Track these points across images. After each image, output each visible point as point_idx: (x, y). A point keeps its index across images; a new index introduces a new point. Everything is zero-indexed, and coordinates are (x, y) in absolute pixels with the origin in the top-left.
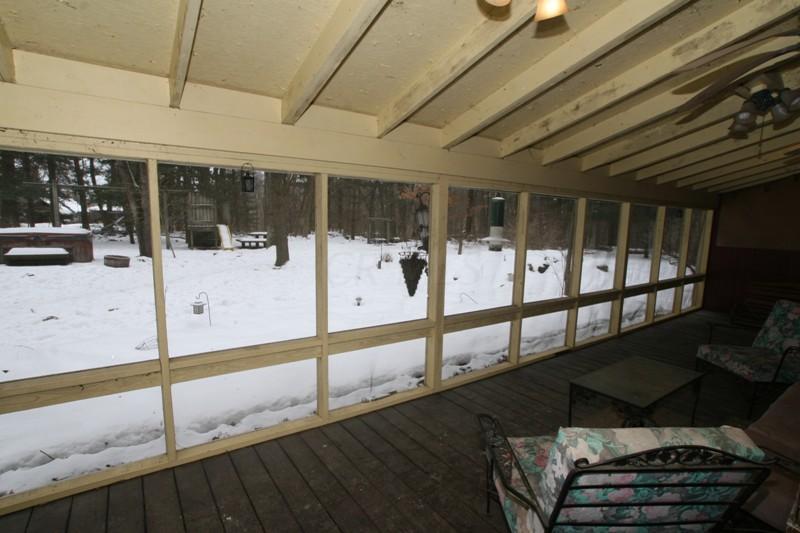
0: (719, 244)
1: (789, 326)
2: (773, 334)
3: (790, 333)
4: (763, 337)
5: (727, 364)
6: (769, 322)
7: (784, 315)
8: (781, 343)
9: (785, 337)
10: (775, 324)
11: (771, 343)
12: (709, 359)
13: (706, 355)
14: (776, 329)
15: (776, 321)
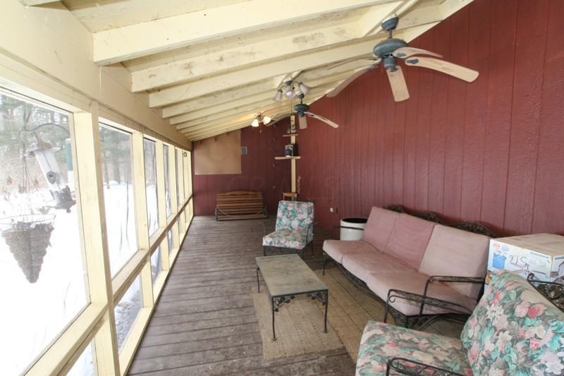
0: (196, 173)
1: (291, 213)
2: (285, 220)
3: (292, 218)
4: (280, 223)
5: (286, 244)
6: (279, 214)
7: (286, 209)
8: (290, 224)
9: (291, 220)
10: (283, 215)
11: (285, 225)
12: (273, 245)
13: (271, 243)
14: (285, 217)
15: (284, 212)
